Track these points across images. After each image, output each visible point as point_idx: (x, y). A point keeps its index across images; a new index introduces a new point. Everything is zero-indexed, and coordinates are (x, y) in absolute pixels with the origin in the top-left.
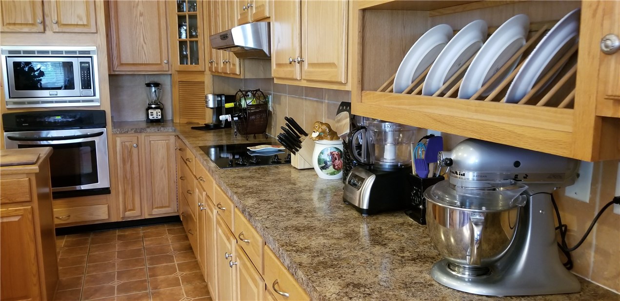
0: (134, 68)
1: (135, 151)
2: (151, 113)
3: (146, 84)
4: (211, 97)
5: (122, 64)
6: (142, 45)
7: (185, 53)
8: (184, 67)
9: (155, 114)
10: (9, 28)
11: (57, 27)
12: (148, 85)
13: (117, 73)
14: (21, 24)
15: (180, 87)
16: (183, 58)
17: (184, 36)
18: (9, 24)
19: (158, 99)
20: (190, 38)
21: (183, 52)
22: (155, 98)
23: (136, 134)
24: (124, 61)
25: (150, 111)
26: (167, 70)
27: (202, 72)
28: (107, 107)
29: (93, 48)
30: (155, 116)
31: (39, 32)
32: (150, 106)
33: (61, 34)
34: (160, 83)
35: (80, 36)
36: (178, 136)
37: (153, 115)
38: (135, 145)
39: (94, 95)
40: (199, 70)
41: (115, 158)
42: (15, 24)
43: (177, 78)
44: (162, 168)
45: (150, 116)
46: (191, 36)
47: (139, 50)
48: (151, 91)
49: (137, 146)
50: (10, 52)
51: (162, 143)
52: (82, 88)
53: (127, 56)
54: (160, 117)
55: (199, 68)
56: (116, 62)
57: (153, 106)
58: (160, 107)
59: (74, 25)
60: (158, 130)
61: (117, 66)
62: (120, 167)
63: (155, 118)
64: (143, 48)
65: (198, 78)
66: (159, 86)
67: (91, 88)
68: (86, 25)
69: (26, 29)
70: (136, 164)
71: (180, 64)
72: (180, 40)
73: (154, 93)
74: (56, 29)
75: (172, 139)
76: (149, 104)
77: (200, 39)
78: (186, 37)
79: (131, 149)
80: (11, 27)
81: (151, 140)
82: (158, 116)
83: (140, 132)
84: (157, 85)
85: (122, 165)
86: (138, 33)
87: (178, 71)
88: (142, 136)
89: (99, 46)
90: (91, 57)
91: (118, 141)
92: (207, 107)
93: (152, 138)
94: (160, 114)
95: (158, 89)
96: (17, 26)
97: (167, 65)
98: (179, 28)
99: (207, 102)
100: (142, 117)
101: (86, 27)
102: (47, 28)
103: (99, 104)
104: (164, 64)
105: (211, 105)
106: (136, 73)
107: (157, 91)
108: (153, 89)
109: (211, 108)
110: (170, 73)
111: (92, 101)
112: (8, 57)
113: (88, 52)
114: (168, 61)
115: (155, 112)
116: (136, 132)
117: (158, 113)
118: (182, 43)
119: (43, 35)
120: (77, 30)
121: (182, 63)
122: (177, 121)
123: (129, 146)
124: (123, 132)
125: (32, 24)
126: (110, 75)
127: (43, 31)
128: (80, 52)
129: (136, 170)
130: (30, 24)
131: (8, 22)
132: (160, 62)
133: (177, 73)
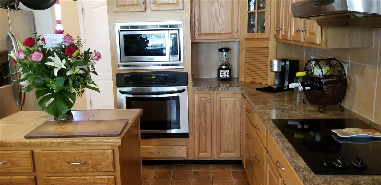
0: (210, 37)
1: (208, 105)
2: (222, 73)
3: (219, 49)
4: (275, 62)
5: (201, 34)
6: (218, 19)
7: (252, 23)
8: (251, 35)
9: (225, 74)
10: (120, 9)
11: (154, 6)
12: (221, 50)
13: (197, 41)
14: (129, 5)
15: (246, 51)
16: (251, 27)
17: (252, 9)
18: (121, 5)
19: (228, 62)
20: (258, 9)
21: (251, 22)
22: (225, 60)
23: (210, 92)
24: (203, 32)
25: (221, 71)
26: (237, 37)
27: (267, 39)
28: (188, 70)
29: (181, 22)
30: (225, 75)
31: (141, 11)
32: (221, 67)
33: (157, 12)
34: (229, 48)
35: (171, 13)
36: (243, 94)
37: (223, 74)
38: (208, 100)
39: (180, 60)
40: (264, 37)
41: (194, 110)
42: (125, 5)
43: (244, 44)
44: (229, 120)
45: (221, 75)
46: (259, 8)
47: (215, 22)
48: (222, 55)
49: (210, 101)
50: (122, 27)
51: (230, 99)
52: (171, 55)
53: (206, 28)
54: (228, 76)
55: (265, 35)
56: (197, 33)
57: (224, 67)
58: (229, 67)
59: (167, 4)
60: (228, 89)
61: (198, 36)
62: (197, 118)
63: (225, 77)
64: (218, 20)
65: (263, 44)
66: (229, 51)
67: (177, 55)
68: (176, 4)
69: (132, 9)
70: (209, 115)
71: (248, 33)
72: (249, 12)
73: (225, 56)
74: (154, 8)
75: (239, 97)
76: (220, 66)
77: (267, 9)
78: (255, 9)
79: (205, 104)
80: (123, 8)
81: (221, 96)
82: (227, 75)
83: (213, 90)
84: (227, 50)
85: (198, 117)
86: (215, 8)
87: (245, 38)
88: (215, 93)
89: (185, 20)
90: (178, 30)
91: (196, 96)
92: (272, 71)
93: (222, 95)
94: (229, 73)
95: (228, 53)
96: (126, 7)
97: (237, 33)
98: (248, 2)
99: (271, 67)
100: (214, 75)
101: (175, 5)
102: (147, 8)
103: (183, 67)
104: (234, 33)
105: (275, 69)
106: (212, 41)
107: (227, 55)
108: (224, 53)
109: (275, 72)
110: (238, 40)
111: (178, 65)
112: (121, 31)
113: (177, 26)
114: (238, 30)
115: (225, 72)
116: (210, 90)
117: (227, 73)
118: (250, 15)
119: (144, 13)
120: (168, 8)
121: (249, 31)
122: (242, 79)
123: (204, 101)
124: (200, 90)
125: (137, 5)
126: (192, 43)
127: (144, 10)
128: (171, 26)
129: (209, 120)
130: (135, 5)
131: (120, 4)
132: (231, 32)
133: (244, 40)
